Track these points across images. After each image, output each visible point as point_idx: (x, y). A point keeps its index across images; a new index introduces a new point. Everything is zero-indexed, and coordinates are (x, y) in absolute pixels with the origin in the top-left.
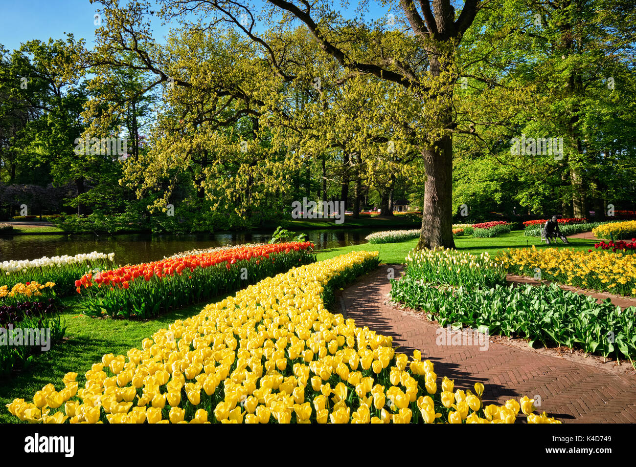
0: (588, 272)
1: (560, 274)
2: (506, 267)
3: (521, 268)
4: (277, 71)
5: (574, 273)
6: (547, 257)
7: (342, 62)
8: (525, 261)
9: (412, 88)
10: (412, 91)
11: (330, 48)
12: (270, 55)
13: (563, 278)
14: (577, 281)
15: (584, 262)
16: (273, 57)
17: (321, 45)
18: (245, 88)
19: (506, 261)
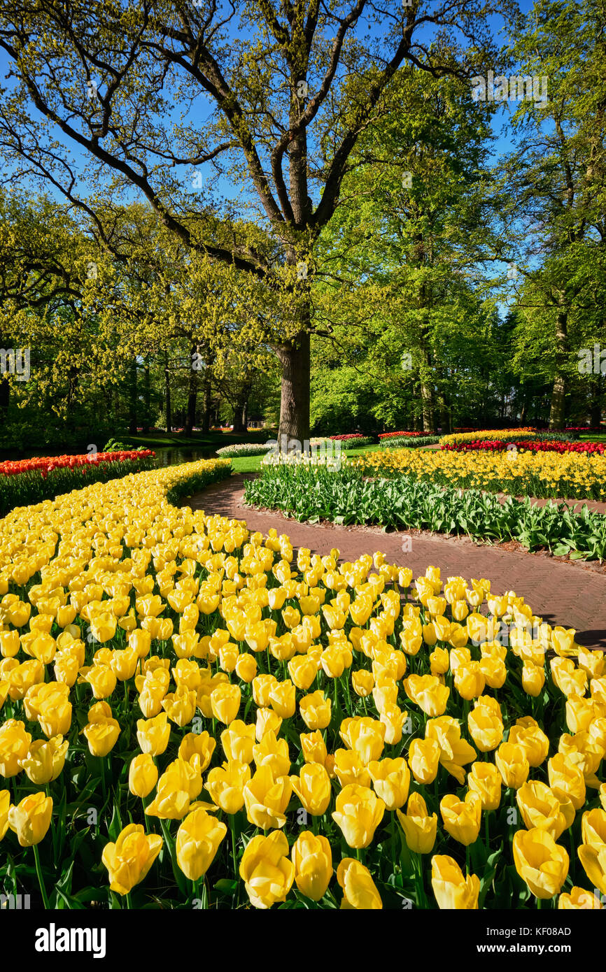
0: (435, 468)
1: (411, 472)
2: (363, 470)
3: (376, 470)
4: (105, 247)
5: (423, 470)
6: (399, 458)
7: (187, 242)
8: (379, 462)
9: (267, 278)
10: (268, 282)
11: (172, 223)
12: (96, 228)
13: (413, 475)
14: (426, 477)
15: (432, 460)
16: (100, 228)
17: (161, 221)
18: (64, 261)
19: (362, 464)
